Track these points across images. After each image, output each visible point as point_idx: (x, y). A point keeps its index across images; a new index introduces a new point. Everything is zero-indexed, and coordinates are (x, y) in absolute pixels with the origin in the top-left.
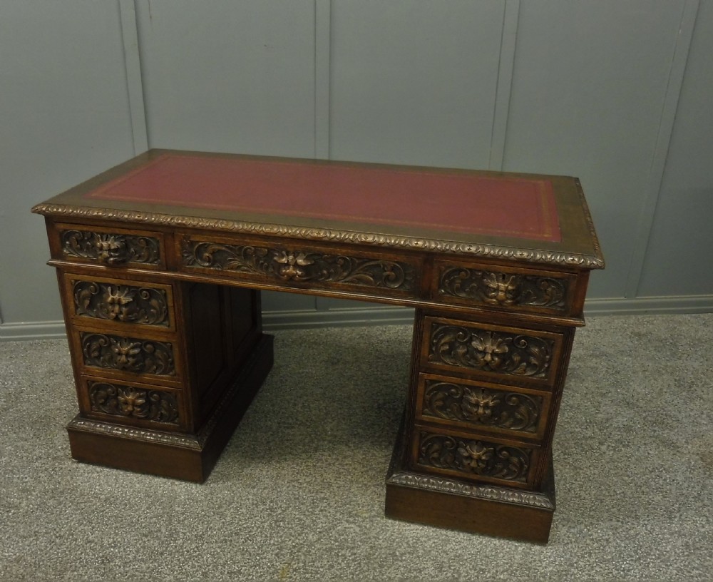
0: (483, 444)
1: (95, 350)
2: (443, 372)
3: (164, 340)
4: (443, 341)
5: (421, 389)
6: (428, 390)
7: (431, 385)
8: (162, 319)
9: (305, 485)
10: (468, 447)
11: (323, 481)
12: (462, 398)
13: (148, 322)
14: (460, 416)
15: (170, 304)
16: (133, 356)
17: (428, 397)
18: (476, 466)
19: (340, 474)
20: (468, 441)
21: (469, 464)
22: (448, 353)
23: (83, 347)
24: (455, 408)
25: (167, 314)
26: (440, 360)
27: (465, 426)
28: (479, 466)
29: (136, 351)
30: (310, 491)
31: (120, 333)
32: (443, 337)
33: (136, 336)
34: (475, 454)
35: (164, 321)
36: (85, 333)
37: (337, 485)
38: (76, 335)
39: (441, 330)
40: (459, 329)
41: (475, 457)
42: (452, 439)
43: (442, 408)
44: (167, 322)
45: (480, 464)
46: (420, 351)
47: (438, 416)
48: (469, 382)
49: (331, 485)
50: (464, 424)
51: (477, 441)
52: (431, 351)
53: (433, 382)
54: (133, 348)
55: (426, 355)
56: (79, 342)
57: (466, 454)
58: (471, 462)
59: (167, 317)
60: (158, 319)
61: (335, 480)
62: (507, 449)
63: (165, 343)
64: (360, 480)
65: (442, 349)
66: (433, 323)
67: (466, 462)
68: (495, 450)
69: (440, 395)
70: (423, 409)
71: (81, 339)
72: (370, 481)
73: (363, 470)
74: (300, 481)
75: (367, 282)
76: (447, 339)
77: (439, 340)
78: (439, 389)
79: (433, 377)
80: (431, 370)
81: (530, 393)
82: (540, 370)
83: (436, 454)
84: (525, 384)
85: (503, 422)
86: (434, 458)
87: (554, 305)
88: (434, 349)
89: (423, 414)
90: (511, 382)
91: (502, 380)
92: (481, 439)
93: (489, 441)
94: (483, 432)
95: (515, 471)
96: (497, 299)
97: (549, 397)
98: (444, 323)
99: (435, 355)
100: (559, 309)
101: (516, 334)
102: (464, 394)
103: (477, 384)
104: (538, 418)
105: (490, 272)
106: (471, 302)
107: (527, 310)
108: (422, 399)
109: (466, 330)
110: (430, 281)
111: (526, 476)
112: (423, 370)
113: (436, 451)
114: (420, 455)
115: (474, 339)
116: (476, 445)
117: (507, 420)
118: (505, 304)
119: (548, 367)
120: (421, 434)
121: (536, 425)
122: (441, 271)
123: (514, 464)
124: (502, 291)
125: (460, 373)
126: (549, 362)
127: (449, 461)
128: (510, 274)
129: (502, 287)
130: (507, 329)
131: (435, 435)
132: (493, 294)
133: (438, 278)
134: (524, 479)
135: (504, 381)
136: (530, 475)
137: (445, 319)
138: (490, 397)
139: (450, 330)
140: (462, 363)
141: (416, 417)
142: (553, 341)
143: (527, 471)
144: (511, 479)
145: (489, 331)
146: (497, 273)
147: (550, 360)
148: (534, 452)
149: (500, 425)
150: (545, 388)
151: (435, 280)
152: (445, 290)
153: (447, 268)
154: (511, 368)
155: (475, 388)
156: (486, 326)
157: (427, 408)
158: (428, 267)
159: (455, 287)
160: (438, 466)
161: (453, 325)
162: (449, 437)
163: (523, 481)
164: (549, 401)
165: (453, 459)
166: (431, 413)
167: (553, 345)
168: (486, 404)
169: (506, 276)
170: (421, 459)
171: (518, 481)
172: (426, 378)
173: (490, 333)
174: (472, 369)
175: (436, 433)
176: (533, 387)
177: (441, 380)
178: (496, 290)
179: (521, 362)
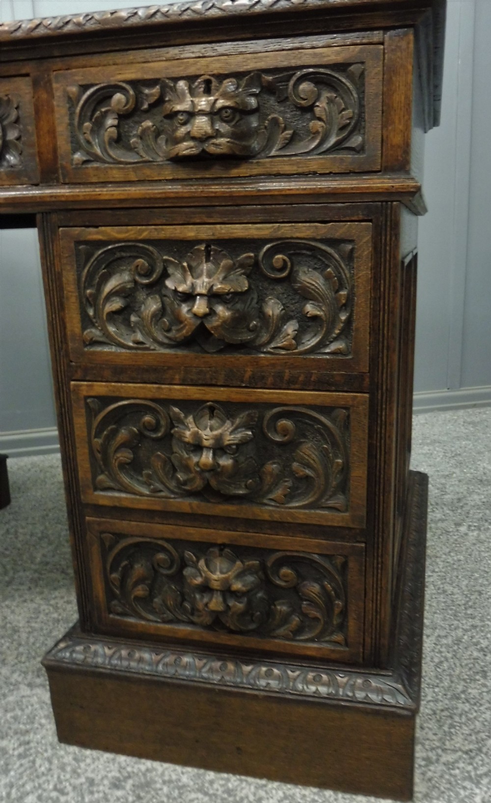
0: (237, 551)
2: (120, 372)
4: (107, 289)
5: (80, 422)
6: (95, 423)
7: (100, 411)
10: (202, 563)
12: (168, 435)
17: (99, 441)
20: (203, 548)
21: (207, 604)
22: (127, 318)
24: (160, 465)
26: (110, 340)
27: (187, 510)
28: (229, 607)
32: (105, 279)
34: (216, 577)
39: (99, 261)
40: (135, 249)
41: (215, 585)
42: (166, 545)
43: (135, 467)
45: (232, 603)
47: (125, 489)
48: (178, 391)
50: (185, 505)
51: (222, 547)
52: (87, 322)
53: (102, 401)
55: (77, 330)
57: (198, 580)
58: (211, 598)
65: (109, 307)
66: (78, 243)
67: (201, 600)
68: (263, 567)
69: (123, 434)
70: (94, 477)
77: (99, 290)
78: (120, 417)
79: (101, 388)
80: (93, 372)
81: (318, 402)
82: (329, 332)
83: (140, 587)
84: (301, 378)
85: (270, 491)
86: (137, 598)
87: (337, 147)
88: (91, 312)
89: (96, 489)
90: (270, 380)
91: (248, 374)
92: (226, 541)
93: (244, 542)
94: (230, 522)
95: (316, 619)
96: (193, 138)
97: (364, 409)
98: (100, 237)
99: (96, 328)
100: (348, 156)
101: (266, 241)
102: (173, 426)
103: (194, 393)
104: (345, 470)
105: (176, 80)
106: (148, 172)
107: (275, 170)
108: (87, 451)
109: (151, 248)
110: (52, 132)
111: (342, 627)
112: (79, 374)
113: (141, 581)
114: (110, 595)
115: (170, 270)
116: (221, 555)
117: (275, 484)
118: (212, 149)
119: (349, 321)
120: (102, 542)
121: (343, 487)
122: (72, 101)
123: (311, 601)
124: (202, 113)
125: (155, 370)
126: (348, 304)
127: (170, 602)
128: (221, 77)
129: (203, 103)
130: (238, 231)
131: (130, 541)
132: (183, 130)
133: (66, 120)
134: (338, 637)
135: (253, 377)
136: (352, 624)
137: (101, 228)
138: (228, 424)
139: (121, 258)
140: (156, 341)
141: (82, 497)
142: (349, 247)
143: (344, 613)
144: (311, 640)
145: (199, 242)
146: (191, 79)
147: (350, 299)
148: (351, 565)
149: (265, 501)
150: (352, 384)
151: (62, 128)
152: (88, 153)
153: (85, 88)
154: (265, 338)
155: (190, 406)
156: (190, 232)
157: (102, 472)
158: (44, 96)
159: (106, 139)
160: (151, 617)
161: (119, 241)
162: (160, 542)
163: (337, 643)
164: (366, 421)
165: (179, 599)
166: (112, 484)
167: (350, 257)
168: (219, 439)
169: (214, 83)
170: (115, 602)
171: (326, 642)
172: (85, 393)
173: (202, 247)
174: (180, 352)
175: (132, 536)
176: (322, 384)
177: (117, 394)
178: (191, 115)
179: (285, 318)
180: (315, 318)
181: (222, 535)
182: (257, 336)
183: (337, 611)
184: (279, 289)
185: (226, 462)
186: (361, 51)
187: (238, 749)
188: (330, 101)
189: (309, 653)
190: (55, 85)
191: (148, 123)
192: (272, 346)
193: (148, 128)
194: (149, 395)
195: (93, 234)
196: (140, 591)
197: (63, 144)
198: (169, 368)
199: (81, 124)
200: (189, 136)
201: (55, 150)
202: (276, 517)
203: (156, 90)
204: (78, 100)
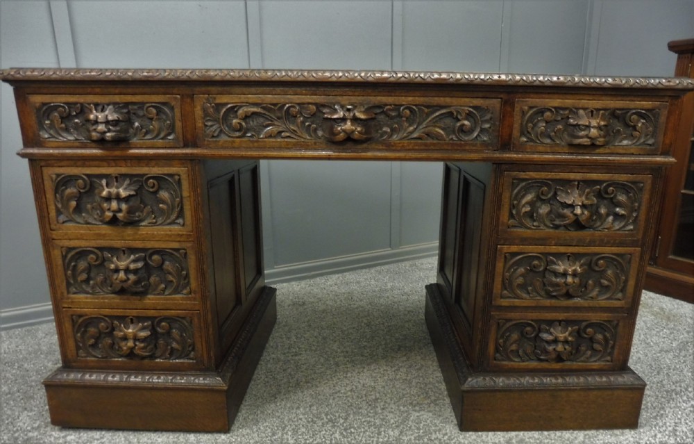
0: (567, 323)
1: (83, 271)
2: (524, 241)
3: (176, 245)
4: (524, 201)
5: (500, 265)
6: (508, 266)
7: (511, 259)
8: (173, 217)
10: (552, 329)
12: (545, 269)
13: (156, 223)
14: (543, 293)
15: (185, 194)
16: (135, 271)
17: (507, 274)
18: (563, 350)
20: (551, 323)
21: (554, 349)
22: (530, 215)
23: (65, 270)
24: (538, 283)
25: (182, 209)
26: (522, 225)
27: (549, 305)
28: (565, 349)
29: (140, 265)
31: (118, 244)
32: (523, 197)
33: (139, 245)
34: (561, 335)
35: (177, 218)
36: (70, 249)
38: (57, 254)
39: (522, 188)
40: (543, 183)
41: (561, 339)
42: (532, 323)
43: (523, 287)
44: (180, 221)
45: (567, 347)
46: (499, 219)
47: (518, 297)
48: (554, 249)
50: (548, 302)
51: (560, 322)
52: (511, 216)
53: (514, 254)
54: (135, 261)
55: (505, 221)
56: (60, 262)
57: (550, 338)
58: (557, 346)
59: (181, 214)
60: (168, 218)
62: (591, 325)
63: (177, 250)
65: (524, 210)
66: (514, 179)
67: (550, 347)
68: (579, 328)
69: (522, 270)
70: (502, 292)
71: (64, 257)
75: (438, 137)
76: (529, 197)
77: (519, 202)
78: (522, 262)
79: (514, 248)
80: (510, 241)
81: (618, 252)
82: (628, 221)
83: (514, 345)
84: (612, 242)
85: (589, 293)
86: (512, 351)
87: (644, 143)
88: (514, 212)
89: (502, 297)
90: (597, 243)
91: (588, 241)
92: (564, 318)
93: (573, 318)
94: (567, 309)
95: (600, 351)
96: (590, 138)
97: (638, 254)
98: (527, 177)
99: (515, 219)
100: (648, 147)
101: (604, 181)
102: (547, 265)
103: (562, 249)
104: (626, 281)
105: (578, 109)
106: (557, 148)
107: (616, 151)
108: (501, 279)
109: (550, 183)
110: (511, 127)
111: (611, 354)
112: (502, 242)
113: (515, 342)
114: (497, 350)
115: (559, 193)
116: (560, 325)
117: (592, 290)
118: (598, 143)
119: (636, 217)
120: (498, 324)
121: (623, 290)
122: (524, 113)
123: (599, 343)
124: (594, 127)
125: (543, 239)
126: (638, 210)
127: (529, 351)
128: (598, 110)
129: (594, 123)
130: (594, 176)
131: (514, 322)
132: (583, 133)
133: (520, 122)
134: (609, 358)
135: (590, 242)
136: (616, 351)
137: (528, 173)
138: (577, 263)
139: (533, 186)
140: (545, 225)
141: (493, 302)
142: (642, 185)
143: (613, 347)
144: (595, 361)
145: (575, 181)
146: (584, 109)
147: (639, 207)
148: (620, 324)
149: (586, 298)
150: (634, 244)
151: (516, 126)
152: (528, 138)
153: (531, 108)
154: (598, 224)
155: (559, 256)
156: (572, 176)
157: (506, 289)
158: (509, 109)
159: (539, 132)
160: (516, 360)
161: (536, 179)
162: (529, 322)
163: (608, 361)
164: (638, 259)
165: (533, 349)
166: (510, 295)
167: (641, 189)
168: (575, 271)
169: (595, 112)
170: (498, 355)
171: (603, 361)
172: (505, 251)
173: (576, 183)
174: (557, 231)
175: (515, 320)
176: (621, 244)
177: (523, 251)
178: (588, 127)
179: (608, 215)
180: (623, 215)
181: (562, 316)
182: (595, 224)
183: (610, 346)
184: (605, 201)
185: (577, 280)
186: (660, 104)
187: (561, 417)
188: (643, 123)
189: (595, 367)
190: (516, 105)
191: (560, 127)
192: (601, 227)
193: (560, 129)
194: (539, 251)
195: (523, 175)
196: (514, 347)
197: (516, 133)
198: (550, 238)
199: (526, 124)
200: (587, 136)
201: (510, 135)
202: (591, 305)
203: (567, 112)
204: (528, 112)
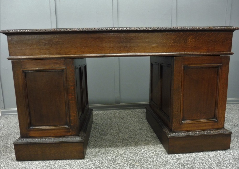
9: (110, 154)
11: (118, 153)
19: (126, 150)
30: (112, 156)
37: (124, 154)
49: (122, 154)
61: (124, 152)
64: (135, 152)
72: (139, 152)
73: (136, 148)
74: (108, 153)
